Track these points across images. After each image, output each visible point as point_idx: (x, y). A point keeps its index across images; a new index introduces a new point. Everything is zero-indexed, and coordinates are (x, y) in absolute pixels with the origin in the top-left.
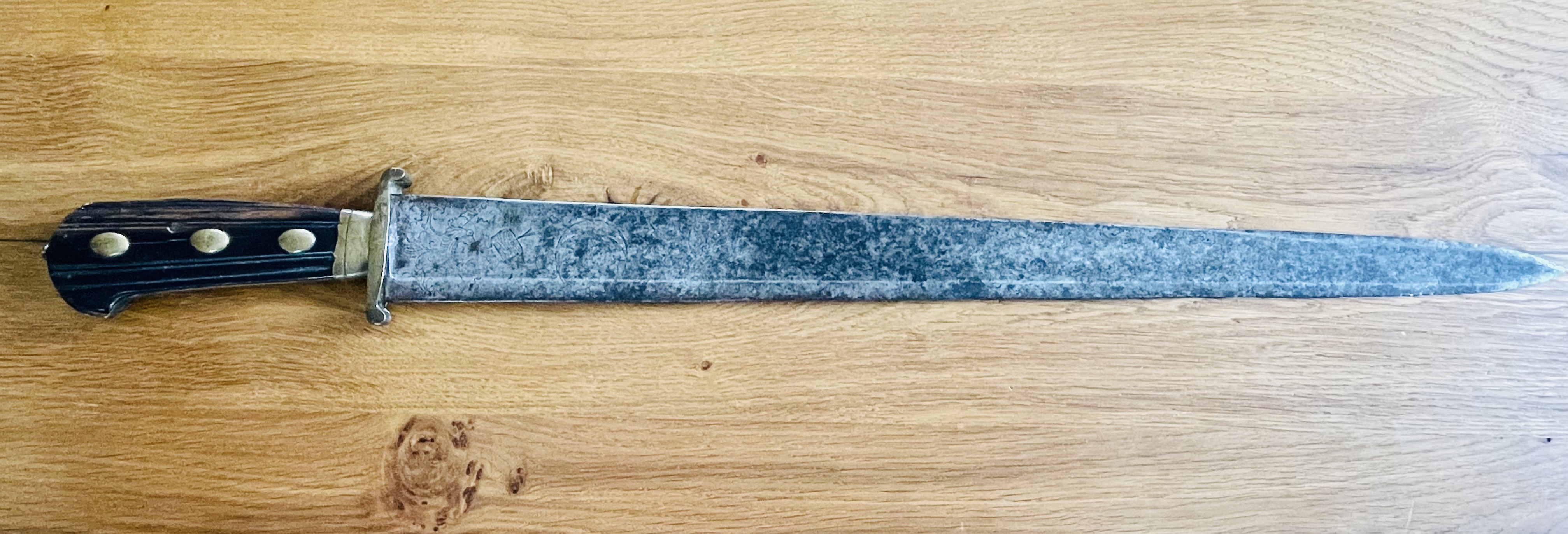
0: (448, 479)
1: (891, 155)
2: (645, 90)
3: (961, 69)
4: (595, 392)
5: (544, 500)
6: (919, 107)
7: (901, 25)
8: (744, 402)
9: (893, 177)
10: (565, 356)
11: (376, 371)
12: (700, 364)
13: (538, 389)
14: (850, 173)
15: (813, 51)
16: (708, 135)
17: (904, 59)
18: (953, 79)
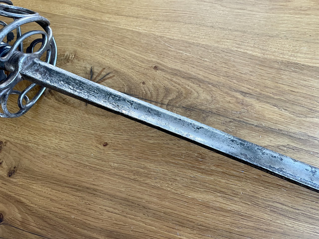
1: (211, 77)
2: (119, 34)
3: (253, 49)
4: (57, 144)
5: (19, 183)
6: (229, 60)
9: (210, 86)
10: (51, 126)
12: (104, 143)
13: (36, 137)
15: (190, 31)
16: (138, 55)
17: (228, 40)
18: (248, 52)
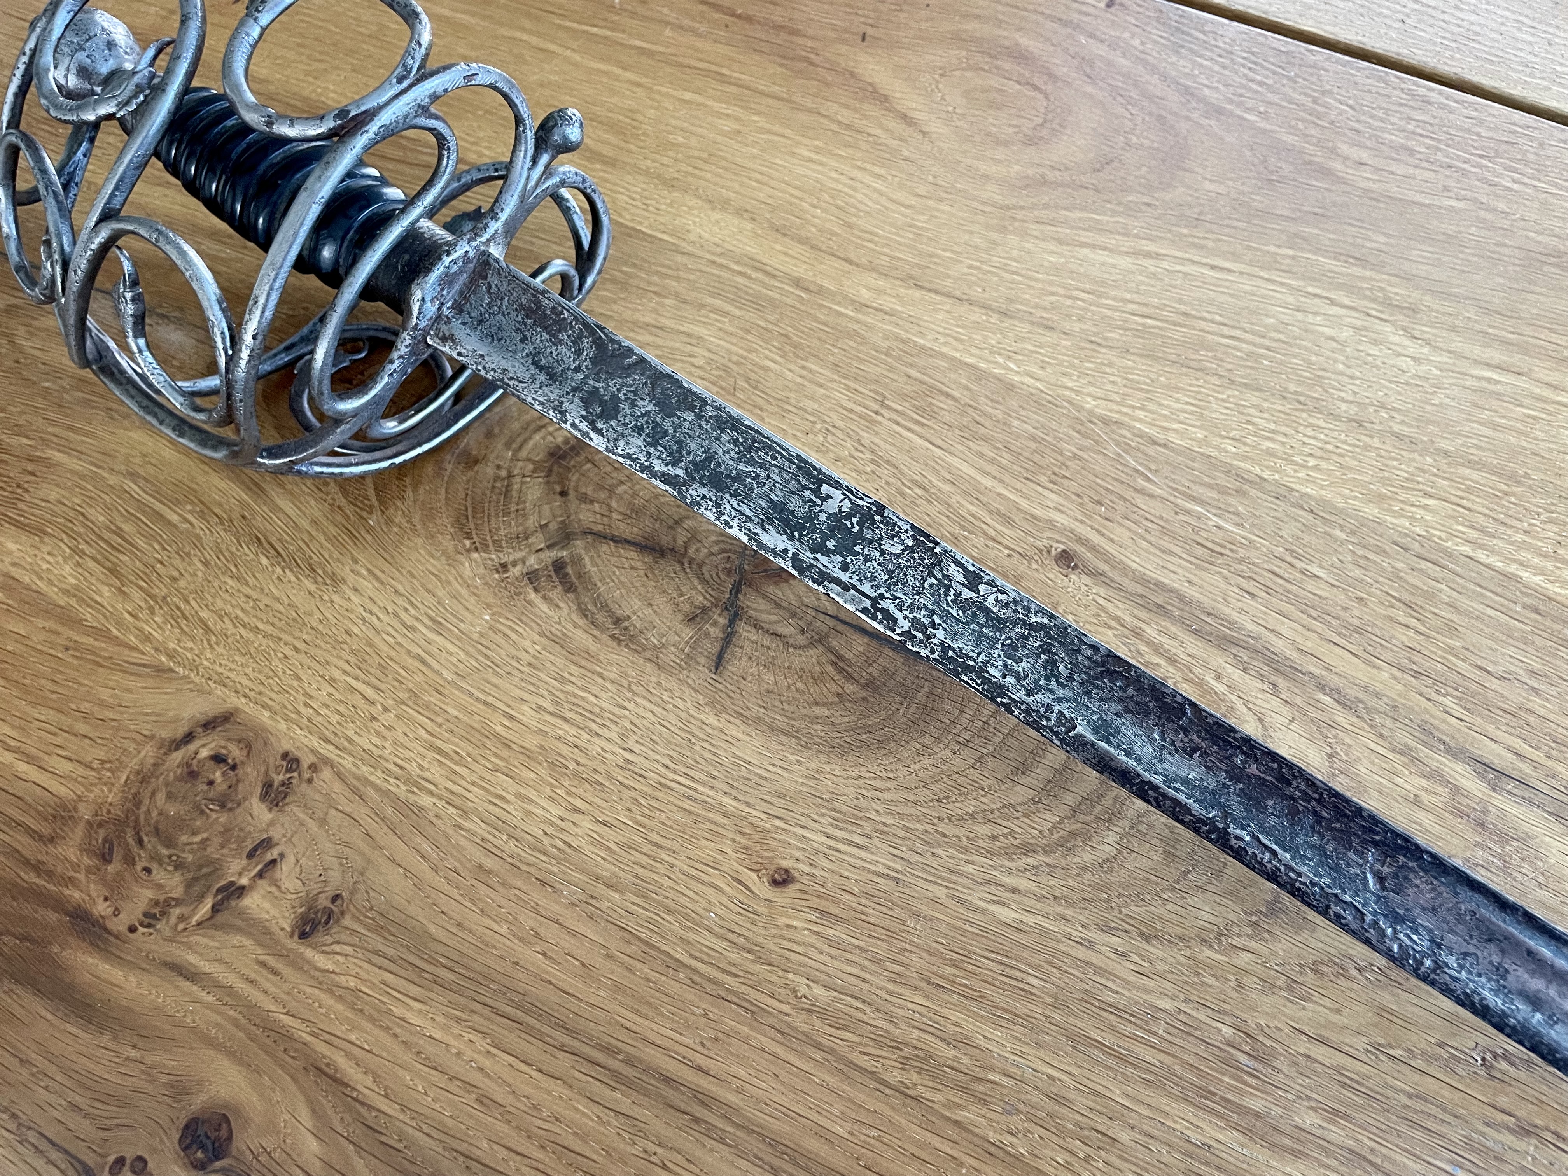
0: (209, 850)
1: (1335, 657)
2: (914, 373)
3: (1549, 565)
4: (552, 824)
5: (342, 981)
6: (1430, 596)
7: (1444, 445)
8: (818, 991)
9: (1327, 699)
10: (541, 732)
11: (229, 609)
12: (773, 867)
13: (457, 768)
14: (1235, 656)
15: (1249, 422)
16: (987, 482)
17: (1430, 502)
18: (1525, 575)
